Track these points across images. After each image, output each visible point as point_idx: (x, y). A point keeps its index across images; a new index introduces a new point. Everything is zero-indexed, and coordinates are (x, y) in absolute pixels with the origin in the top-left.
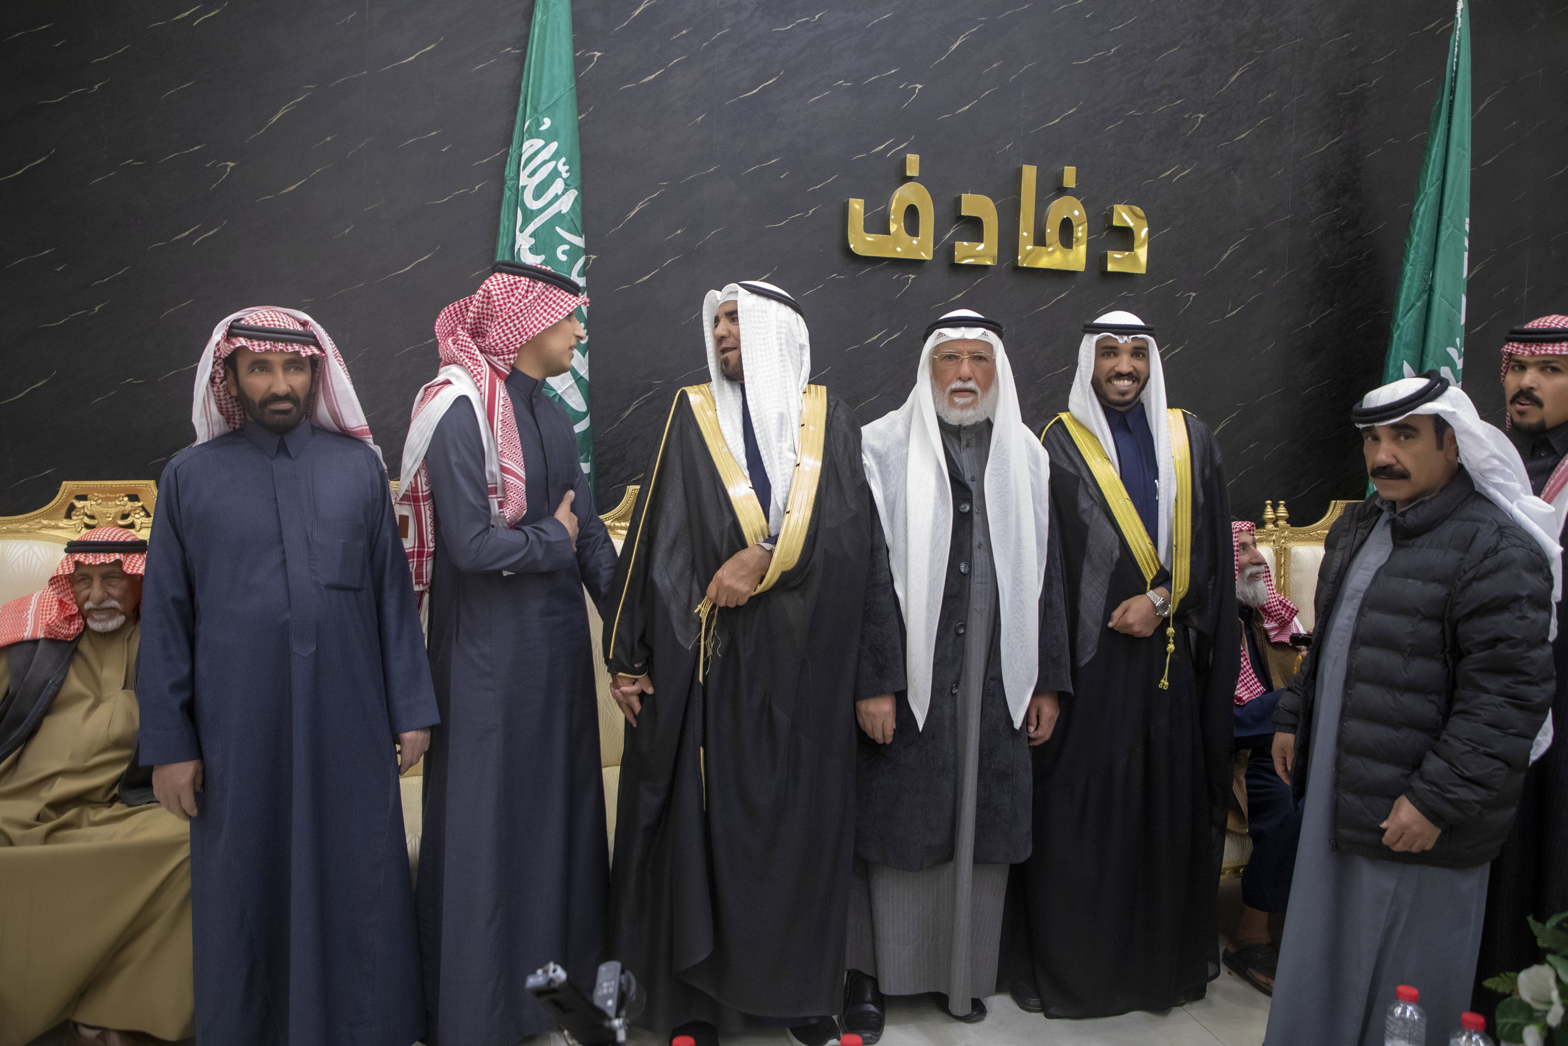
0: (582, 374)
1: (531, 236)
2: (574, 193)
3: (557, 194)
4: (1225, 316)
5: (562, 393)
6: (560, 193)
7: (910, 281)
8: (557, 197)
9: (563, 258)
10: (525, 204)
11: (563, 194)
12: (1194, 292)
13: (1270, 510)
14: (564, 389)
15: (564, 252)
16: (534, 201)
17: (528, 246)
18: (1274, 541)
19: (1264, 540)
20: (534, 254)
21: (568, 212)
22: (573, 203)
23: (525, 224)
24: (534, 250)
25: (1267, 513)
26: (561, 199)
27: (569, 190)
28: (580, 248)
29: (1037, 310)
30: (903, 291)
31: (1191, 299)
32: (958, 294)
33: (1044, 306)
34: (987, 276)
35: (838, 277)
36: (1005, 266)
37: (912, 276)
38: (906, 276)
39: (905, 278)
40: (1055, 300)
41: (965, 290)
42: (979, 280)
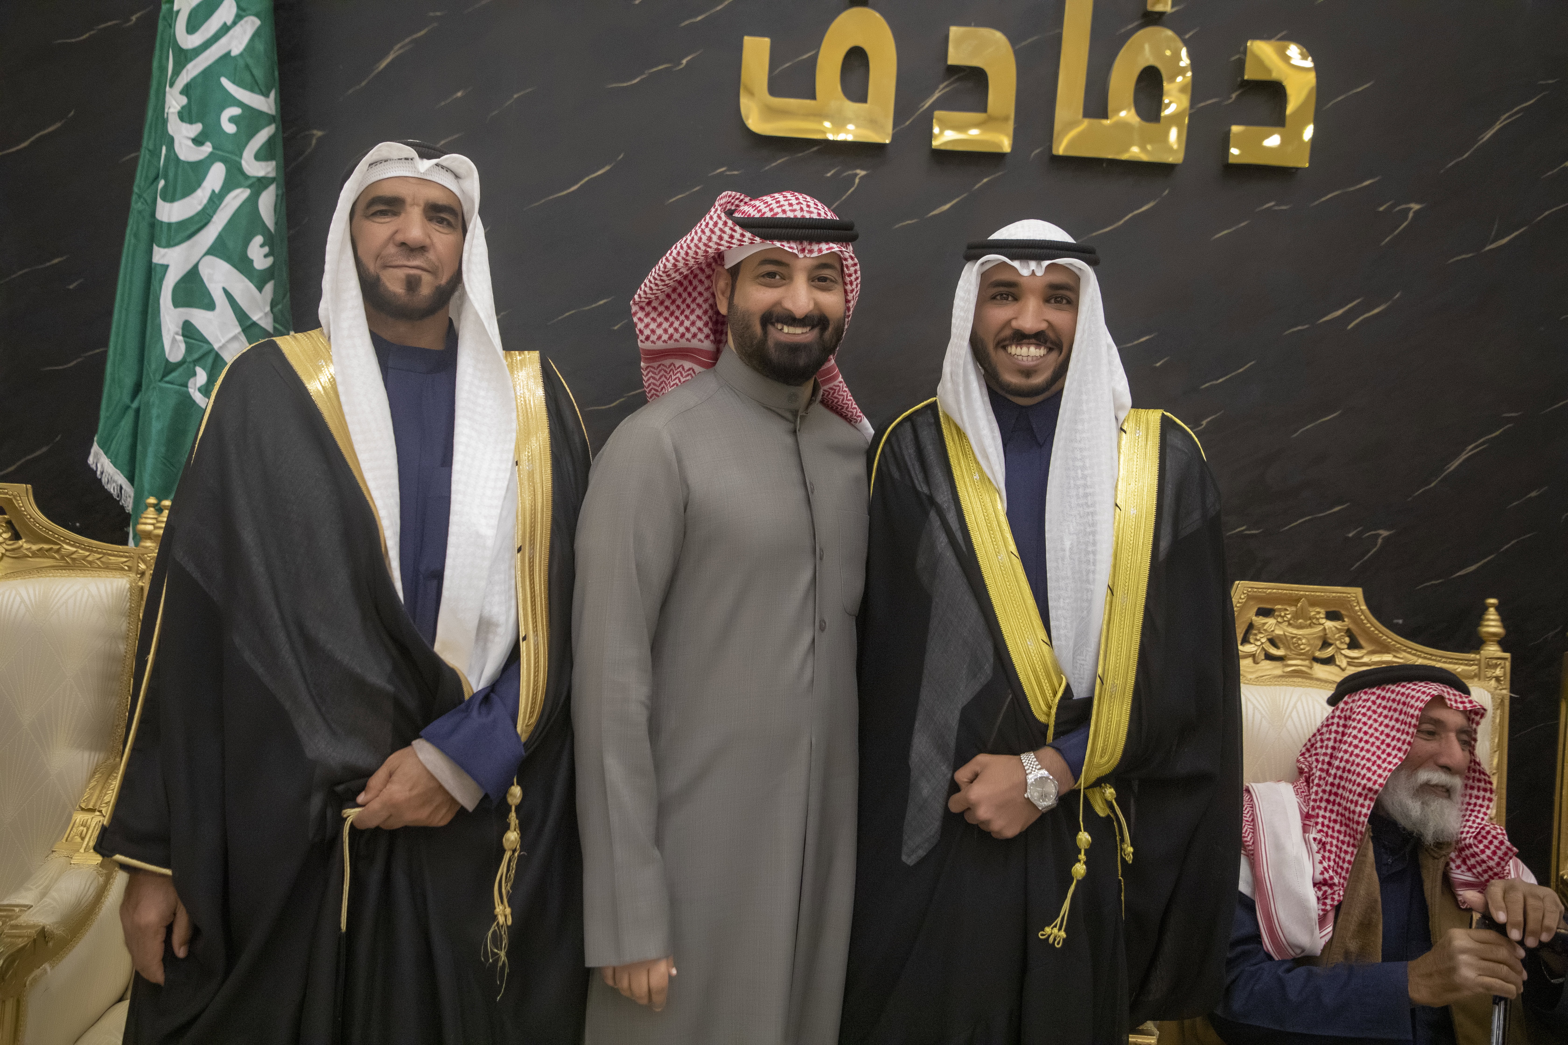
0: (255, 317)
1: (182, 93)
2: (253, 22)
3: (225, 24)
4: (1485, 246)
5: (221, 348)
6: (229, 23)
7: (857, 181)
8: (225, 29)
9: (230, 128)
10: (177, 42)
11: (235, 23)
12: (1417, 202)
13: (1492, 617)
14: (223, 341)
15: (232, 120)
16: (190, 37)
17: (178, 108)
18: (1498, 679)
19: (1475, 676)
20: (186, 122)
21: (241, 55)
22: (252, 39)
23: (177, 73)
24: (186, 116)
25: (1486, 623)
26: (231, 32)
27: (245, 16)
28: (260, 113)
29: (1094, 234)
30: (844, 198)
31: (1411, 215)
32: (945, 203)
33: (1106, 227)
34: (1000, 173)
35: (728, 173)
36: (1036, 154)
37: (862, 173)
38: (850, 172)
39: (848, 175)
40: (1130, 215)
41: (958, 197)
42: (985, 180)
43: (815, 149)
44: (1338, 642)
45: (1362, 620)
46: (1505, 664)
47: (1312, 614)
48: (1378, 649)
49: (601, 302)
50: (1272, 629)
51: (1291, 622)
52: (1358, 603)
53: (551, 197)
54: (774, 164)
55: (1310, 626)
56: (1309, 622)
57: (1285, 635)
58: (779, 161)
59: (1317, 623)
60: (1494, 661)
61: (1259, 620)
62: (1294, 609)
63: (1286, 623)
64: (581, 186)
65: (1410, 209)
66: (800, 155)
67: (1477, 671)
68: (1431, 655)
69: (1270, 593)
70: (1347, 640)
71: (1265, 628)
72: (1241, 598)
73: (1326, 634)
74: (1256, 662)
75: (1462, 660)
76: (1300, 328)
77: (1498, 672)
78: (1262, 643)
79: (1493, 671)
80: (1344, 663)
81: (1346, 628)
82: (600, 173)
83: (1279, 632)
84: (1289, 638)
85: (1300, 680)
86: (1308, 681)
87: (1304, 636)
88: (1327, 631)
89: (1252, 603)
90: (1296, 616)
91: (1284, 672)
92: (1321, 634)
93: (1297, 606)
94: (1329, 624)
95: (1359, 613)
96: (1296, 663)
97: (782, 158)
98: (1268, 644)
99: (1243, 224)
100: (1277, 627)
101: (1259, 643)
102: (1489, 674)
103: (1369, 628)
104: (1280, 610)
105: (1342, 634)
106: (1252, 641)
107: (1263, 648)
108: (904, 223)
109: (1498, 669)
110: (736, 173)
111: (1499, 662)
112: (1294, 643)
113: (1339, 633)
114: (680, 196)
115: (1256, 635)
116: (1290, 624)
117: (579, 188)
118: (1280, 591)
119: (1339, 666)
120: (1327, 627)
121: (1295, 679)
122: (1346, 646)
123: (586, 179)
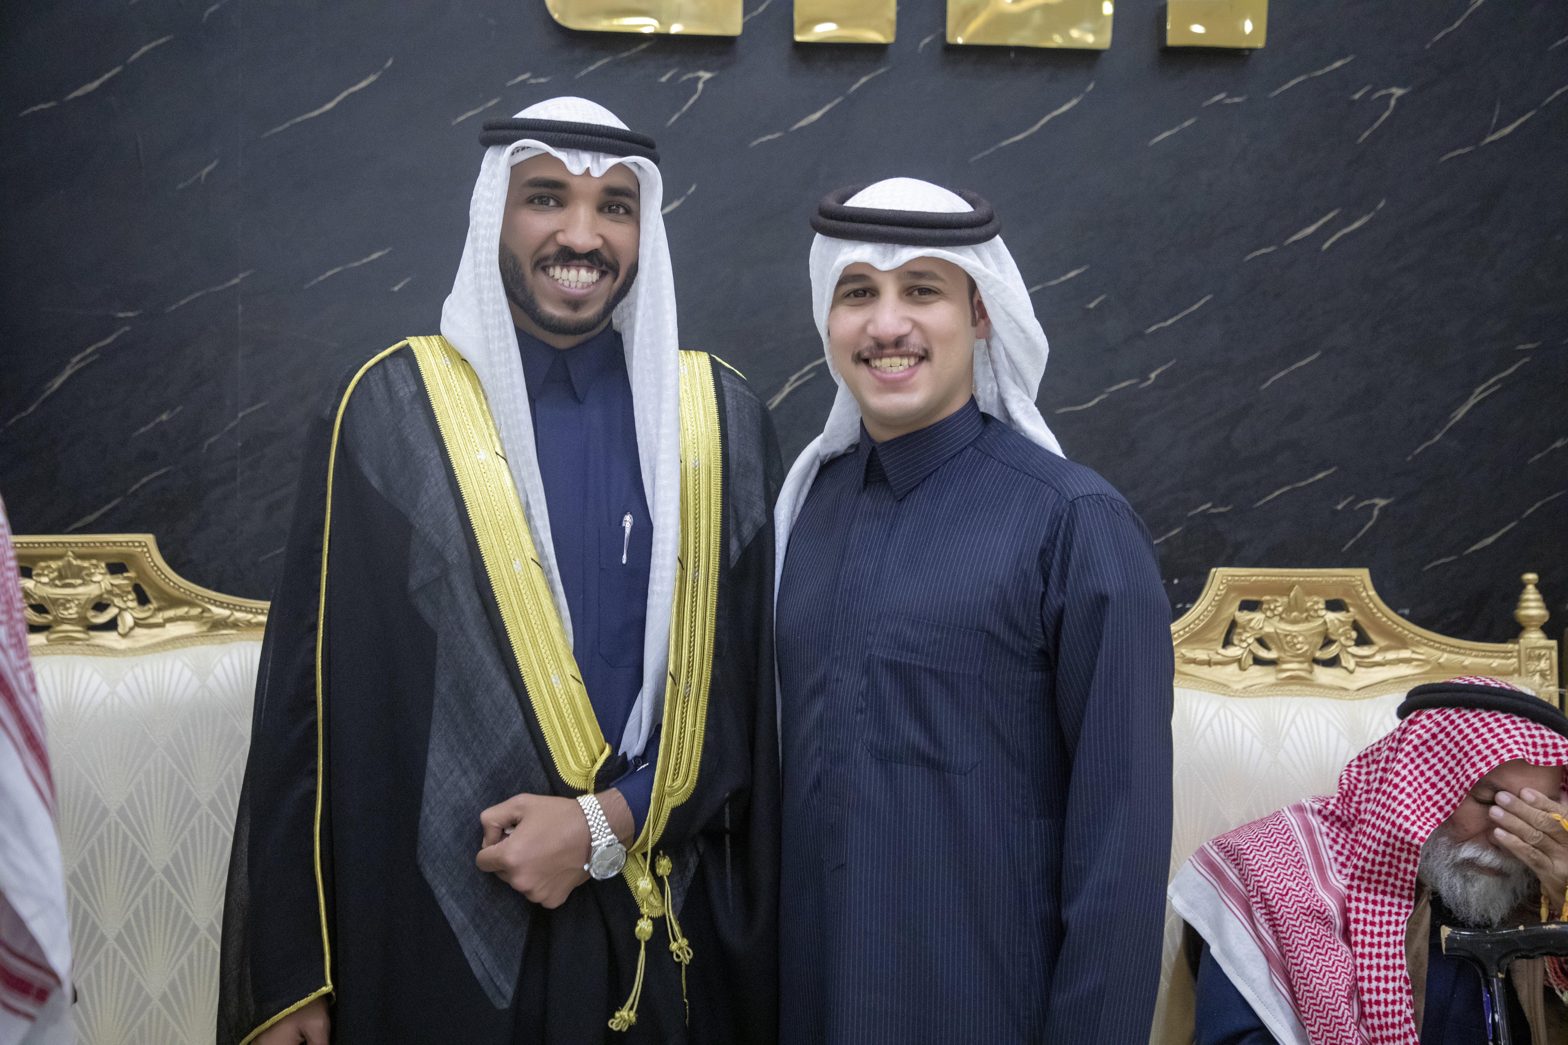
4: (1484, 138)
12: (1399, 86)
13: (1531, 597)
18: (1543, 673)
19: (1515, 671)
25: (1525, 604)
29: (1005, 143)
30: (685, 108)
31: (1393, 102)
32: (814, 111)
33: (1018, 133)
34: (882, 70)
35: (533, 81)
36: (925, 45)
37: (706, 75)
38: (691, 75)
39: (689, 80)
40: (1047, 118)
41: (830, 102)
42: (864, 80)
43: (644, 46)
44: (1342, 639)
45: (1371, 609)
46: (1550, 653)
47: (1309, 604)
48: (1393, 644)
49: (375, 256)
50: (1261, 626)
51: (1284, 616)
52: (1365, 588)
53: (299, 119)
54: (591, 68)
55: (1307, 620)
56: (1305, 615)
57: (1276, 632)
58: (599, 64)
59: (1315, 615)
60: (1537, 652)
61: (1243, 617)
62: (1285, 599)
63: (1278, 618)
64: (339, 103)
65: (1391, 95)
66: (625, 54)
67: (1516, 665)
68: (1458, 647)
69: (1255, 581)
70: (1354, 634)
71: (1252, 624)
72: (1219, 589)
73: (1327, 629)
74: (1242, 669)
75: (1497, 652)
76: (1264, 251)
77: (1543, 665)
78: (1249, 645)
79: (1537, 663)
80: (1351, 663)
81: (1352, 620)
82: (363, 84)
83: (1269, 629)
84: (1281, 637)
85: (1298, 687)
86: (1309, 688)
87: (1300, 633)
88: (1329, 625)
89: (1233, 595)
90: (1289, 609)
91: (1278, 679)
92: (1321, 629)
93: (1289, 595)
94: (1330, 616)
95: (1367, 601)
96: (1293, 667)
97: (602, 58)
98: (1256, 645)
99: (1187, 124)
100: (1266, 623)
101: (1244, 645)
102: (1532, 668)
103: (1380, 618)
104: (1268, 602)
105: (1348, 627)
106: (1236, 642)
107: (1250, 651)
108: (764, 139)
109: (1543, 661)
110: (542, 80)
111: (1543, 652)
112: (1288, 643)
113: (1344, 626)
114: (470, 114)
115: (1240, 634)
116: (1282, 619)
117: (336, 106)
118: (1267, 578)
119: (1346, 668)
120: (1328, 620)
121: (1292, 687)
122: (1353, 643)
123: (344, 94)
